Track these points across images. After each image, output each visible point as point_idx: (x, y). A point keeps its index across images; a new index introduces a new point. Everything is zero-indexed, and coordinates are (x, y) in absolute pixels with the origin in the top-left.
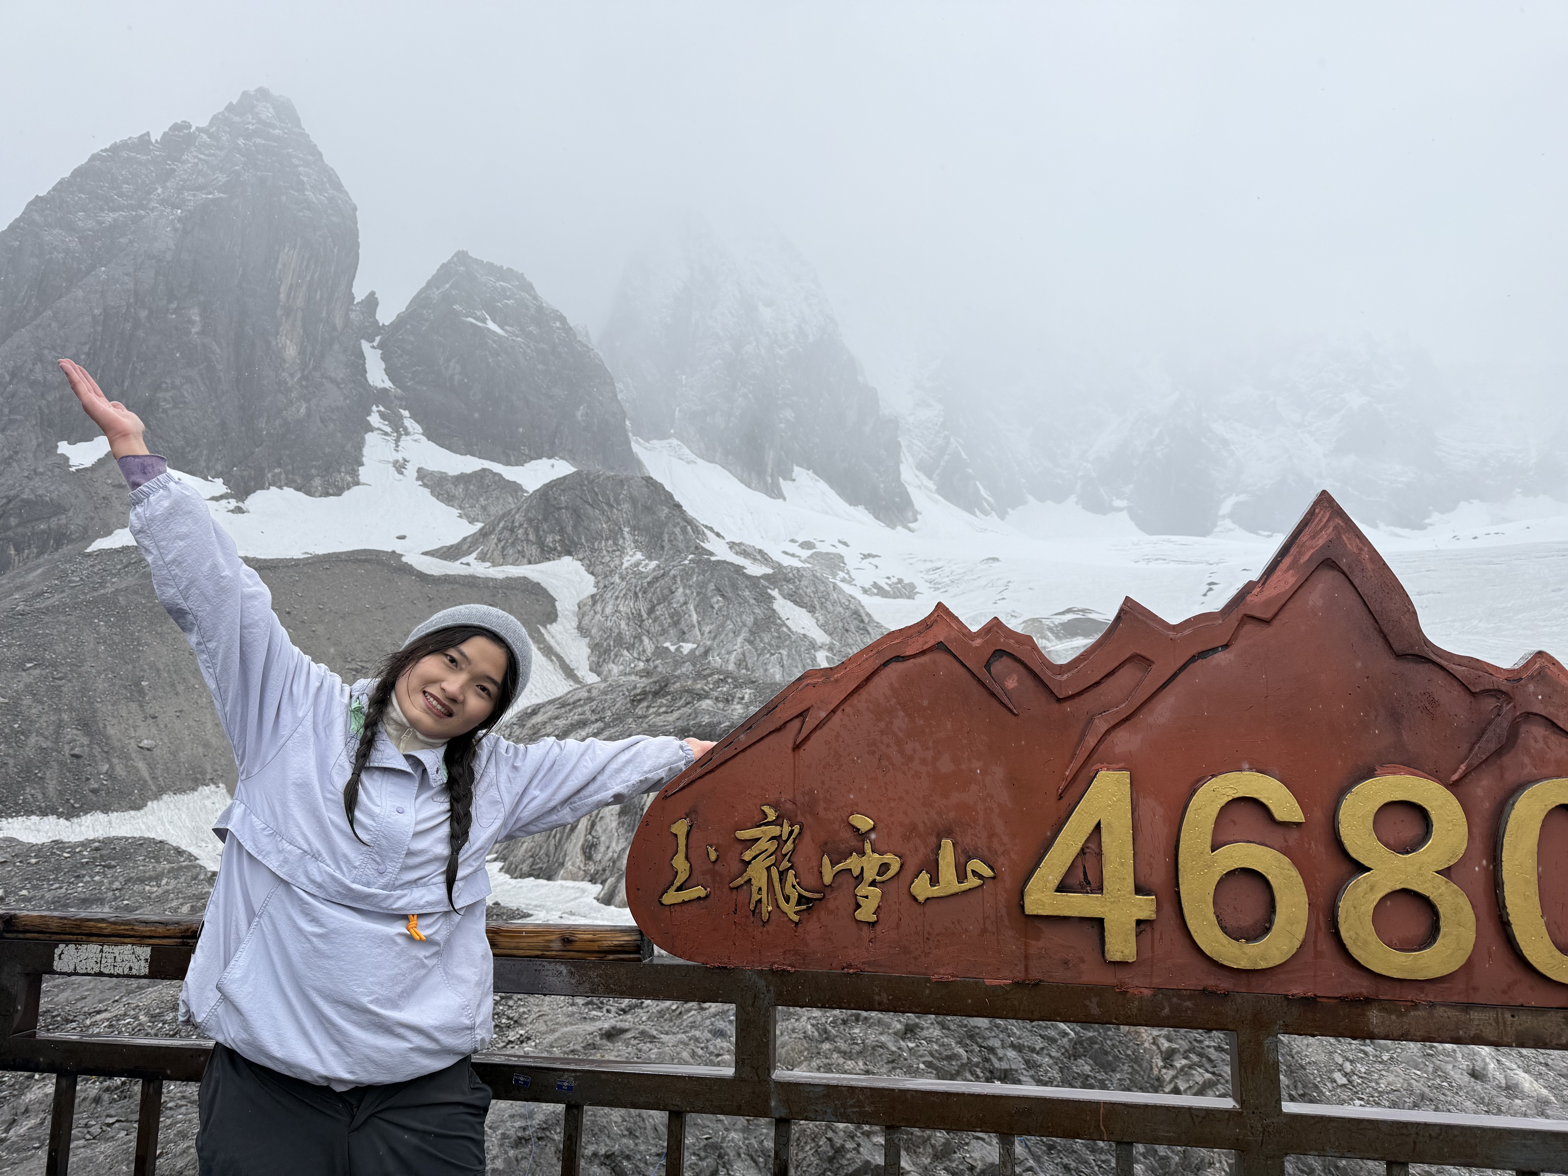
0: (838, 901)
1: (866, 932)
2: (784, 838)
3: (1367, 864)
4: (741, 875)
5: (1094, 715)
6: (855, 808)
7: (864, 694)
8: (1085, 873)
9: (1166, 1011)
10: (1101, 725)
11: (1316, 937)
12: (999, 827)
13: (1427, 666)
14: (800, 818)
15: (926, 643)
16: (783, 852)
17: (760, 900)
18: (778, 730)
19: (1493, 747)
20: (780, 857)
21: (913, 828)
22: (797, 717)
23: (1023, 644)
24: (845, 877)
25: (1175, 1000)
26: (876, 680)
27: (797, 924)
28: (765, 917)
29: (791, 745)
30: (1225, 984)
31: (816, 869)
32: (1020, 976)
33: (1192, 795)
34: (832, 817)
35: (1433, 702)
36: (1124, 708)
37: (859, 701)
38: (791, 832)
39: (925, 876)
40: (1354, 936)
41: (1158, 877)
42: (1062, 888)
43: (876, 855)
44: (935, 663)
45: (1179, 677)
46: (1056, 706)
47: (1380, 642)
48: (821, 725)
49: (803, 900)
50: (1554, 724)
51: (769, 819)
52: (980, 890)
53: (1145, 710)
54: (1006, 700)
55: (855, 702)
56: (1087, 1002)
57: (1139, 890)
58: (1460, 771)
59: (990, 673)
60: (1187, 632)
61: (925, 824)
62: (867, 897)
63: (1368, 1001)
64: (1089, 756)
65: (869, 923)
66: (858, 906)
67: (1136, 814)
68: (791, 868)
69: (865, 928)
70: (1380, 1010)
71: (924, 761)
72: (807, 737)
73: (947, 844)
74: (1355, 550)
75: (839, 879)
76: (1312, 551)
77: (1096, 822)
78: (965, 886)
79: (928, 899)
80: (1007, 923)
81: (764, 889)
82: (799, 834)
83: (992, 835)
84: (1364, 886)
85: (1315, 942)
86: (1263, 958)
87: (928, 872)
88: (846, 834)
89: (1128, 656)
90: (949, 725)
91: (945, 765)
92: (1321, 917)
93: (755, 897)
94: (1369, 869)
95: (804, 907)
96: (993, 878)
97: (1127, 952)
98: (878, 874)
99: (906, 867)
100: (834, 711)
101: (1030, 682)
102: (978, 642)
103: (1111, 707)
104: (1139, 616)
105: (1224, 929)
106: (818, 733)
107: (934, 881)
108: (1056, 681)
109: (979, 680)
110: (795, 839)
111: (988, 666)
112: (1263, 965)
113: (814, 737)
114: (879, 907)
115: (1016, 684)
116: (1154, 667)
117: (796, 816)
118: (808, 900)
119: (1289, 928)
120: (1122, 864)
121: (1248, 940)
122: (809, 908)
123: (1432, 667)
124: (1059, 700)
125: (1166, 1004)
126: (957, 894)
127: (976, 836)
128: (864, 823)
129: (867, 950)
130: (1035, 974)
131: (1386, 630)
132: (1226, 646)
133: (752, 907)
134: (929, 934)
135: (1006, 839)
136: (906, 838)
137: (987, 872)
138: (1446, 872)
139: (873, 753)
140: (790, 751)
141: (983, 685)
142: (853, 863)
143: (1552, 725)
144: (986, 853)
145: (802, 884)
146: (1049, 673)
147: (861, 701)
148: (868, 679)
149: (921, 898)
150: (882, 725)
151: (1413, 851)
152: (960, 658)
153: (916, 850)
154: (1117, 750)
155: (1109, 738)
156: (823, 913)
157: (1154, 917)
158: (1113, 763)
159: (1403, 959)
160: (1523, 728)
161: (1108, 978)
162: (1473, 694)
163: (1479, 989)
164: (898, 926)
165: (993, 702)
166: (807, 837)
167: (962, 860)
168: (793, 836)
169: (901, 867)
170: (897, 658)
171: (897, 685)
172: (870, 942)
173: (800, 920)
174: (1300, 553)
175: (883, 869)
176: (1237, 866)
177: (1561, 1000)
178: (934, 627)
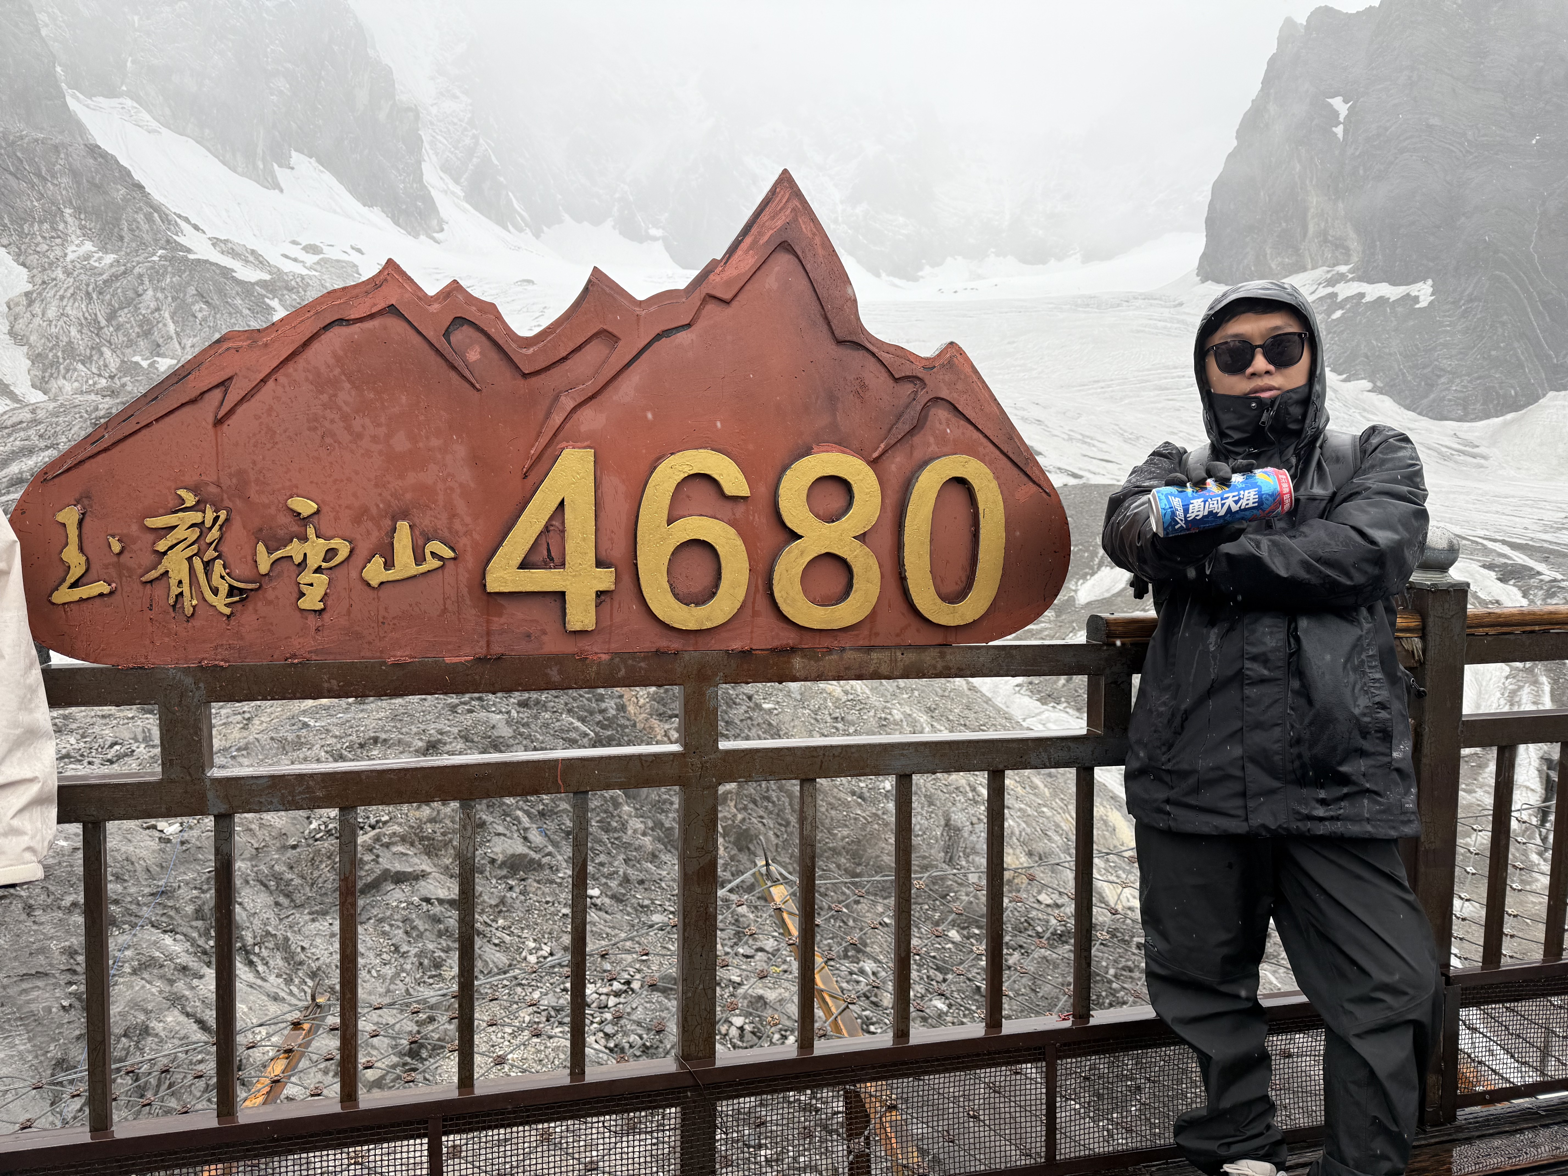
0: (278, 590)
1: (312, 622)
2: (208, 524)
3: (799, 532)
4: (155, 568)
5: (561, 392)
6: (295, 490)
7: (301, 361)
8: (549, 551)
9: (622, 672)
10: (567, 403)
11: (754, 599)
12: (461, 506)
13: (861, 352)
14: (227, 503)
15: (375, 305)
16: (208, 540)
17: (181, 594)
18: (193, 402)
19: (907, 428)
20: (204, 546)
21: (365, 510)
22: (217, 386)
23: (486, 313)
24: (285, 564)
25: (630, 662)
26: (316, 346)
27: (229, 617)
28: (189, 611)
29: (211, 419)
30: (676, 644)
31: (249, 558)
32: (482, 652)
33: (652, 472)
34: (267, 501)
35: (864, 386)
36: (590, 387)
37: (296, 370)
38: (217, 518)
39: (378, 560)
40: (785, 595)
41: (618, 551)
42: (524, 565)
43: (321, 541)
44: (385, 328)
45: (645, 355)
46: (521, 382)
47: (825, 328)
48: (249, 396)
49: (235, 592)
51: (187, 505)
52: (440, 571)
53: (610, 389)
54: (467, 374)
55: (291, 370)
56: (548, 671)
57: (599, 564)
58: (880, 449)
59: (450, 343)
60: (652, 309)
62: (311, 585)
63: (793, 650)
64: (555, 435)
65: (315, 611)
66: (302, 595)
67: (599, 492)
68: (218, 557)
69: (311, 617)
70: (802, 657)
71: (375, 439)
72: (231, 412)
73: (403, 526)
74: (810, 235)
75: (278, 568)
76: (771, 232)
77: (560, 500)
78: (424, 568)
79: (382, 583)
80: (468, 602)
81: (186, 582)
82: (227, 520)
83: (453, 516)
84: (796, 552)
85: (754, 603)
86: (709, 619)
87: (381, 556)
88: (285, 519)
89: (595, 331)
90: (404, 400)
91: (401, 443)
92: (760, 582)
93: (175, 591)
94: (800, 537)
95: (237, 599)
96: (454, 559)
97: (586, 622)
98: (325, 560)
99: (357, 551)
100: (264, 381)
101: (494, 355)
102: (435, 308)
103: (578, 384)
104: (607, 290)
105: (676, 596)
106: (245, 406)
107: (389, 564)
108: (521, 356)
109: (437, 351)
110: (221, 527)
111: (447, 334)
112: (709, 625)
113: (240, 411)
114: (326, 594)
115: (478, 357)
116: (620, 343)
117: (222, 500)
118: (241, 591)
119: (731, 592)
120: (584, 539)
121: (697, 604)
122: (242, 600)
124: (525, 376)
125: (622, 666)
126: (415, 576)
127: (436, 517)
128: (305, 506)
129: (314, 638)
130: (497, 649)
131: (830, 317)
132: (689, 325)
133: (171, 601)
134: (384, 618)
135: (468, 520)
136: (356, 522)
137: (448, 553)
138: (862, 538)
139: (315, 429)
140: (210, 426)
141: (442, 356)
142: (295, 550)
143: (954, 408)
144: (447, 534)
145: (233, 575)
146: (514, 346)
147: (298, 370)
148: (306, 344)
149: (374, 583)
150: (325, 397)
151: (838, 520)
152: (415, 324)
153: (369, 533)
154: (583, 428)
155: (575, 416)
156: (260, 604)
157: (613, 587)
158: (577, 441)
159: (822, 612)
160: (933, 411)
161: (568, 647)
162: (897, 380)
163: (877, 634)
164: (349, 612)
165: (453, 375)
166: (237, 523)
167: (420, 542)
168: (219, 522)
169: (351, 552)
170: (341, 322)
171: (341, 353)
172: (317, 630)
173: (232, 613)
174: (760, 234)
175: (330, 555)
176: (688, 538)
177: (939, 639)
178: (383, 287)
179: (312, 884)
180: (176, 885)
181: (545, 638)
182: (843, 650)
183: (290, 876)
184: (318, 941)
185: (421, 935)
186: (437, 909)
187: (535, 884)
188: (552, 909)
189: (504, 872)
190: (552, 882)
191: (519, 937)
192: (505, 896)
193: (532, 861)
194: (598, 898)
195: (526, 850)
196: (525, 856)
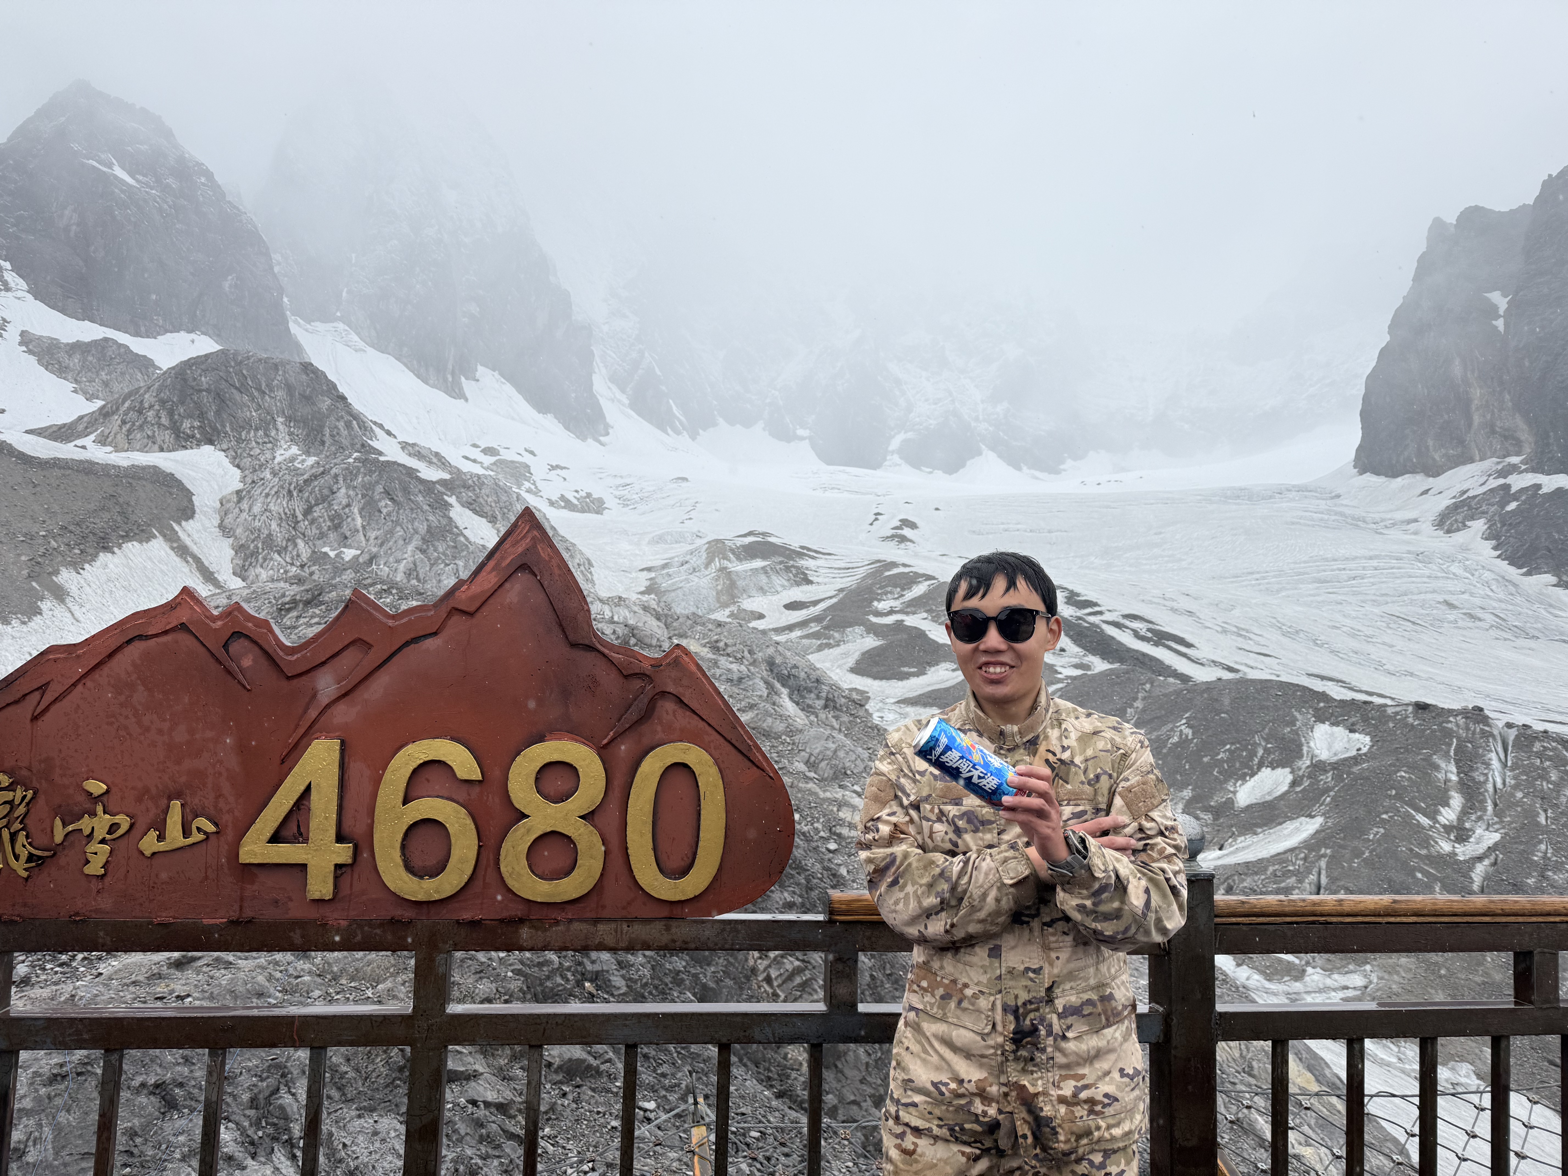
0: (68, 858)
1: (94, 885)
2: (17, 802)
3: (526, 812)
5: (319, 691)
6: (90, 774)
7: (105, 669)
8: (299, 827)
9: (359, 938)
10: (323, 700)
11: (486, 871)
13: (593, 654)
14: (35, 784)
15: (168, 623)
16: (15, 815)
18: (16, 702)
19: (635, 718)
20: (11, 820)
21: (147, 790)
22: (36, 690)
23: (259, 628)
24: (76, 836)
25: (367, 928)
26: (118, 656)
27: (25, 879)
29: (29, 716)
30: (405, 914)
31: (47, 830)
32: (234, 916)
33: (391, 759)
34: (66, 783)
35: (595, 682)
36: (343, 686)
37: (100, 676)
38: (25, 796)
39: (153, 834)
40: (510, 870)
41: (359, 827)
42: (274, 840)
43: (108, 816)
44: (177, 642)
45: (394, 659)
46: (285, 683)
47: (559, 633)
48: (61, 698)
49: (34, 858)
50: (681, 701)
52: (204, 844)
53: (362, 687)
54: (241, 677)
55: (97, 676)
56: (292, 934)
58: (609, 737)
59: (228, 653)
60: (404, 621)
61: (156, 786)
62: (96, 854)
63: (521, 921)
64: (310, 727)
65: (96, 876)
66: (88, 862)
67: (344, 775)
68: (22, 829)
69: (94, 880)
70: (530, 928)
71: (160, 732)
72: (46, 710)
73: (176, 804)
74: (547, 558)
75: (71, 838)
76: (512, 557)
77: (308, 783)
78: (190, 841)
79: (154, 854)
80: (226, 870)
82: (32, 798)
83: (218, 796)
84: (522, 830)
85: (484, 876)
86: (437, 891)
87: (156, 830)
88: (81, 798)
89: (352, 639)
90: (186, 700)
91: (181, 735)
92: (487, 856)
95: (33, 864)
96: (217, 833)
97: (325, 891)
98: (110, 832)
99: (137, 825)
100: (74, 685)
101: (263, 661)
102: (218, 624)
103: (335, 685)
104: (364, 606)
105: (409, 870)
106: (57, 706)
107: (161, 838)
108: (286, 662)
109: (217, 660)
110: (28, 804)
111: (225, 646)
112: (436, 897)
113: (53, 709)
114: (107, 862)
115: (251, 663)
116: (373, 650)
117: (31, 782)
118: (40, 858)
119: (460, 866)
120: (326, 818)
121: (427, 877)
122: (37, 866)
123: (598, 655)
125: (359, 932)
126: (182, 848)
127: (205, 797)
128: (97, 787)
129: (95, 900)
130: (248, 913)
131: (564, 625)
132: (436, 634)
134: (154, 883)
135: (231, 799)
136: (139, 800)
137: (211, 828)
138: (586, 817)
139: (111, 724)
140: (28, 722)
141: (221, 663)
142: (85, 824)
143: (680, 701)
144: (212, 811)
145: (34, 844)
146: (281, 653)
147: (102, 676)
148: (111, 656)
149: (148, 853)
150: (122, 698)
151: (564, 800)
152: (201, 638)
153: (148, 810)
154: (335, 721)
155: (329, 711)
156: (52, 869)
157: (351, 861)
158: (328, 733)
159: (547, 887)
160: (660, 703)
161: (310, 913)
162: (626, 677)
163: (604, 907)
164: (126, 877)
165: (229, 678)
166: (41, 800)
167: (190, 818)
168: (26, 800)
169: (132, 826)
170: (140, 637)
171: (139, 662)
172: (98, 892)
173: (29, 877)
174: (503, 558)
175: (114, 828)
176: (421, 817)
177: (665, 912)
178: (178, 609)
179: (366, 1078)
180: (238, 1071)
181: (290, 904)
182: (570, 921)
183: (344, 1069)
184: (361, 1138)
185: (460, 1140)
186: (482, 1113)
187: (590, 1093)
188: (602, 1120)
189: (560, 1077)
190: (608, 1091)
191: (564, 1148)
192: (555, 1103)
193: (589, 1067)
194: (651, 1111)
195: (584, 1055)
196: (584, 1060)
